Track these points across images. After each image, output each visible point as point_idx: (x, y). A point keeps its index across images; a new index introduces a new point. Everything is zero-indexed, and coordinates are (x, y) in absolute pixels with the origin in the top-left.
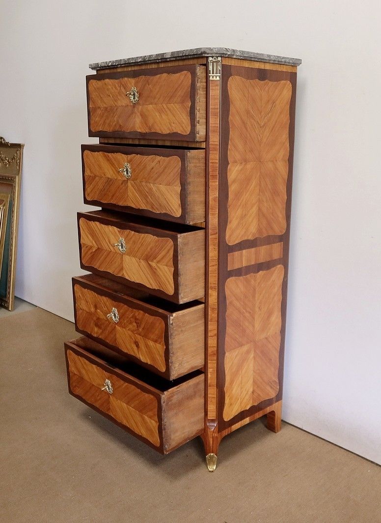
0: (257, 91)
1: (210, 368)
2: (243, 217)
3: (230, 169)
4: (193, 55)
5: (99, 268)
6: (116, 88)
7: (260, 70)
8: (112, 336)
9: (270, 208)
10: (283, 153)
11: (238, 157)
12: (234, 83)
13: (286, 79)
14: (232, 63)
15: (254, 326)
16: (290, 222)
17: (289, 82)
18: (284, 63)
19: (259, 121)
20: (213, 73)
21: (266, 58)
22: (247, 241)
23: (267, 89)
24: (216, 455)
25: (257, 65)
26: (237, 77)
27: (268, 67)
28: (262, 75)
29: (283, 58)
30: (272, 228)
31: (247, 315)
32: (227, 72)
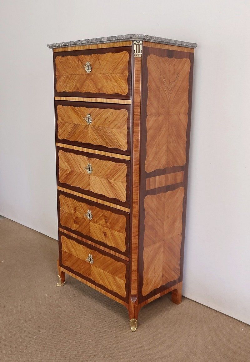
0: (167, 65)
1: (133, 259)
2: (157, 153)
3: (148, 120)
4: (123, 39)
5: (71, 184)
6: (75, 62)
7: (169, 51)
8: (87, 229)
9: (175, 146)
10: (184, 109)
11: (153, 111)
12: (152, 59)
13: (186, 58)
14: (151, 45)
15: (163, 230)
16: (189, 157)
17: (188, 59)
18: (185, 46)
19: (168, 87)
20: (137, 52)
21: (173, 43)
22: (159, 170)
23: (173, 64)
24: (137, 320)
25: (167, 47)
26: (153, 56)
27: (174, 49)
28: (170, 54)
29: (185, 42)
30: (176, 161)
31: (159, 221)
32: (146, 52)
